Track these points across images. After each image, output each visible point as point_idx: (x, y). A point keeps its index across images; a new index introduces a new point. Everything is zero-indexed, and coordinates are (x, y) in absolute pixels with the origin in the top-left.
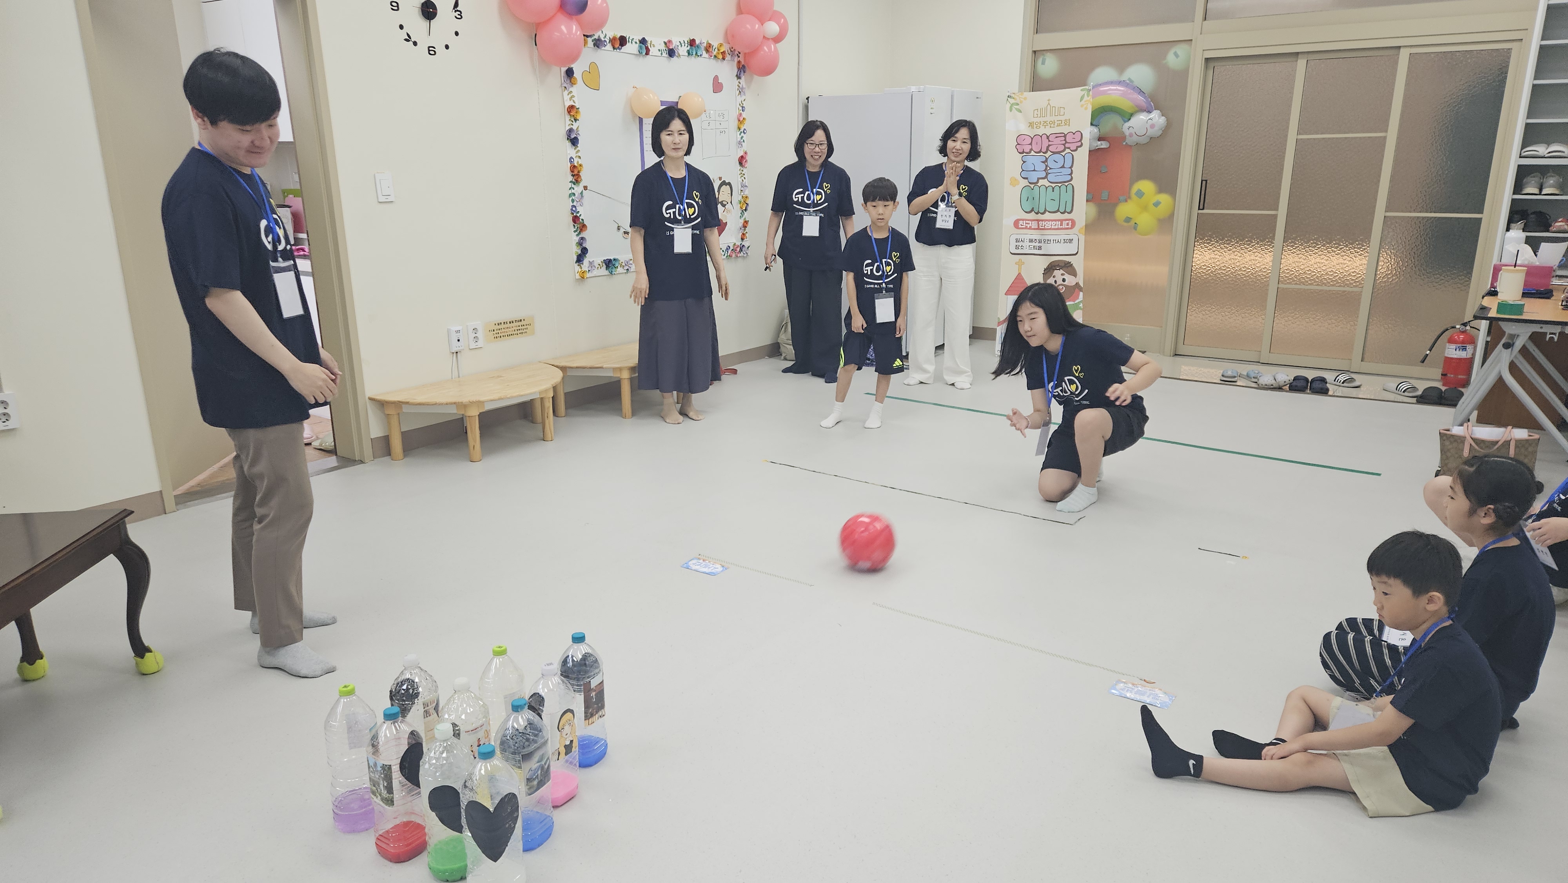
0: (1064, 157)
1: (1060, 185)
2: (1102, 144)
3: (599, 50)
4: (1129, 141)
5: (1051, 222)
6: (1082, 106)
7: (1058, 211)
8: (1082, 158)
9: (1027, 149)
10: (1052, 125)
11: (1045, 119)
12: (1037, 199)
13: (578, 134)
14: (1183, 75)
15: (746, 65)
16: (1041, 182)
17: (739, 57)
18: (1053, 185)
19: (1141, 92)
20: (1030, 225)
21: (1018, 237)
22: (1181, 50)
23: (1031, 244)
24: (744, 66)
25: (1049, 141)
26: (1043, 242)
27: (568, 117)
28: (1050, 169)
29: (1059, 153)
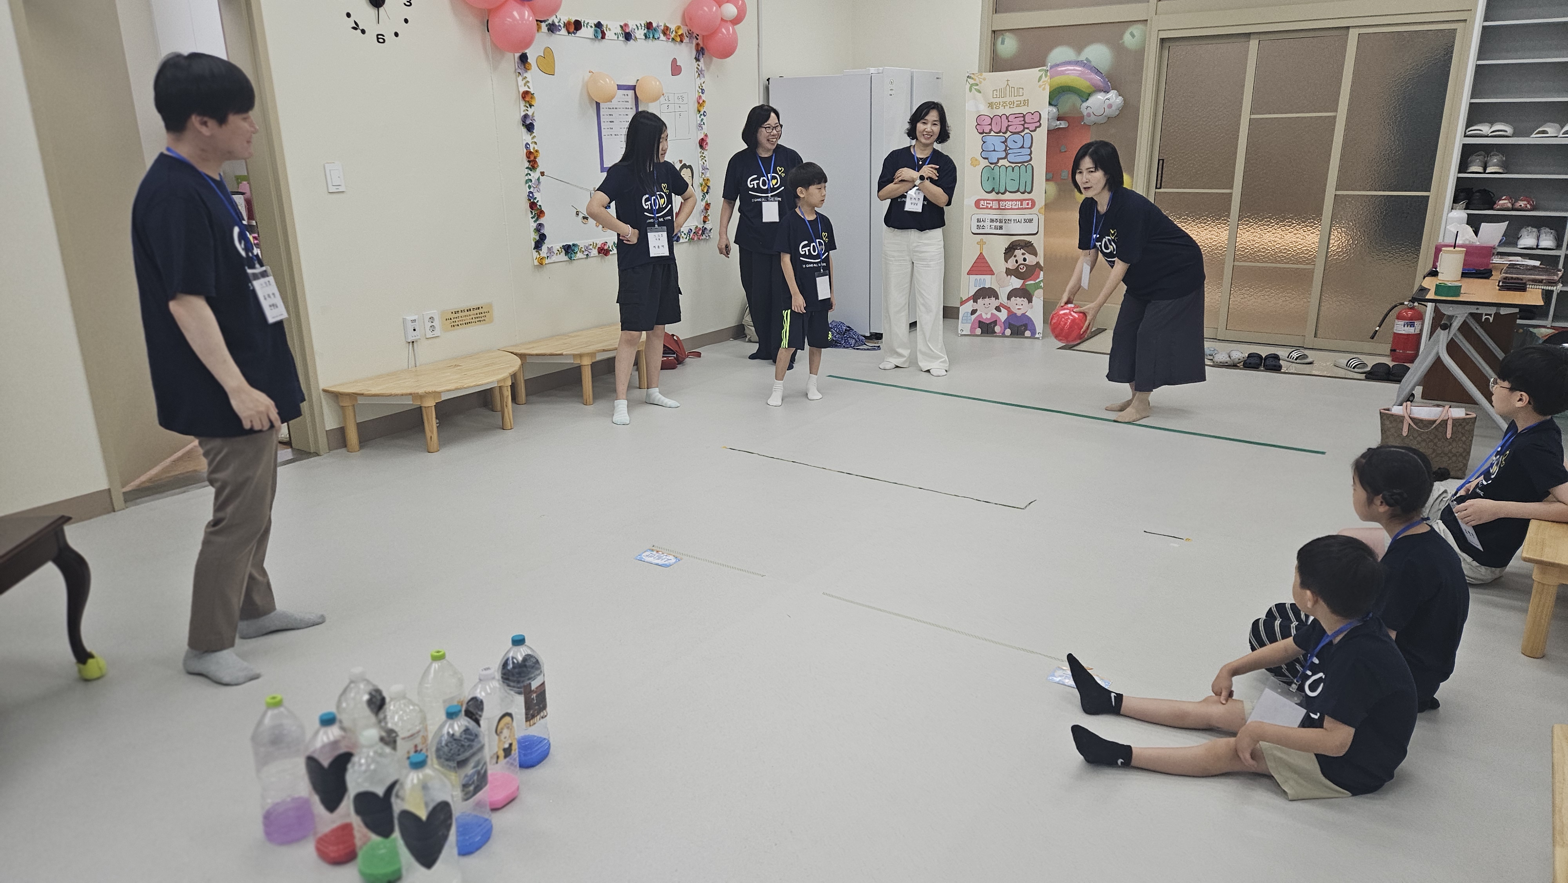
0: (1023, 137)
1: (1019, 165)
2: (1061, 124)
3: (553, 35)
4: (1087, 121)
5: (1011, 202)
6: (1040, 87)
7: (1018, 191)
8: (1041, 138)
9: (987, 129)
10: (1012, 106)
11: (1004, 100)
12: (997, 178)
13: (534, 120)
14: (1139, 54)
15: (704, 47)
16: (1001, 162)
17: (697, 39)
18: (1013, 165)
19: (1098, 72)
20: (991, 205)
21: (981, 217)
22: (1136, 30)
23: (991, 224)
24: (702, 48)
25: (1009, 121)
26: (1004, 222)
27: (522, 103)
28: (1010, 149)
29: (1018, 133)
